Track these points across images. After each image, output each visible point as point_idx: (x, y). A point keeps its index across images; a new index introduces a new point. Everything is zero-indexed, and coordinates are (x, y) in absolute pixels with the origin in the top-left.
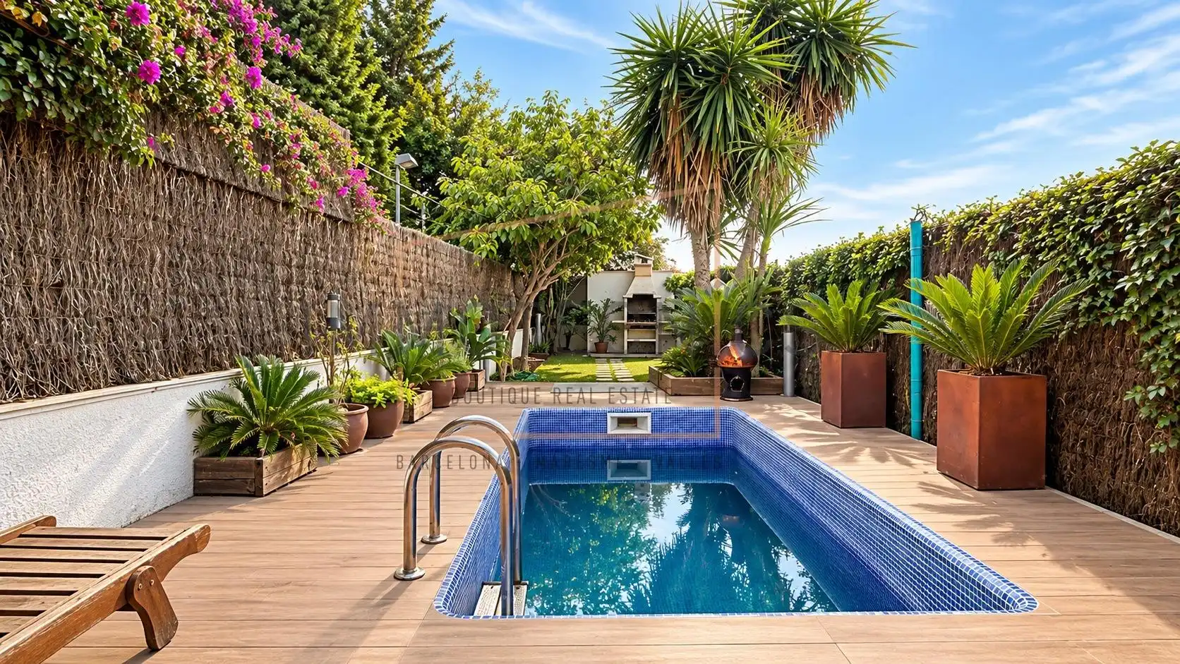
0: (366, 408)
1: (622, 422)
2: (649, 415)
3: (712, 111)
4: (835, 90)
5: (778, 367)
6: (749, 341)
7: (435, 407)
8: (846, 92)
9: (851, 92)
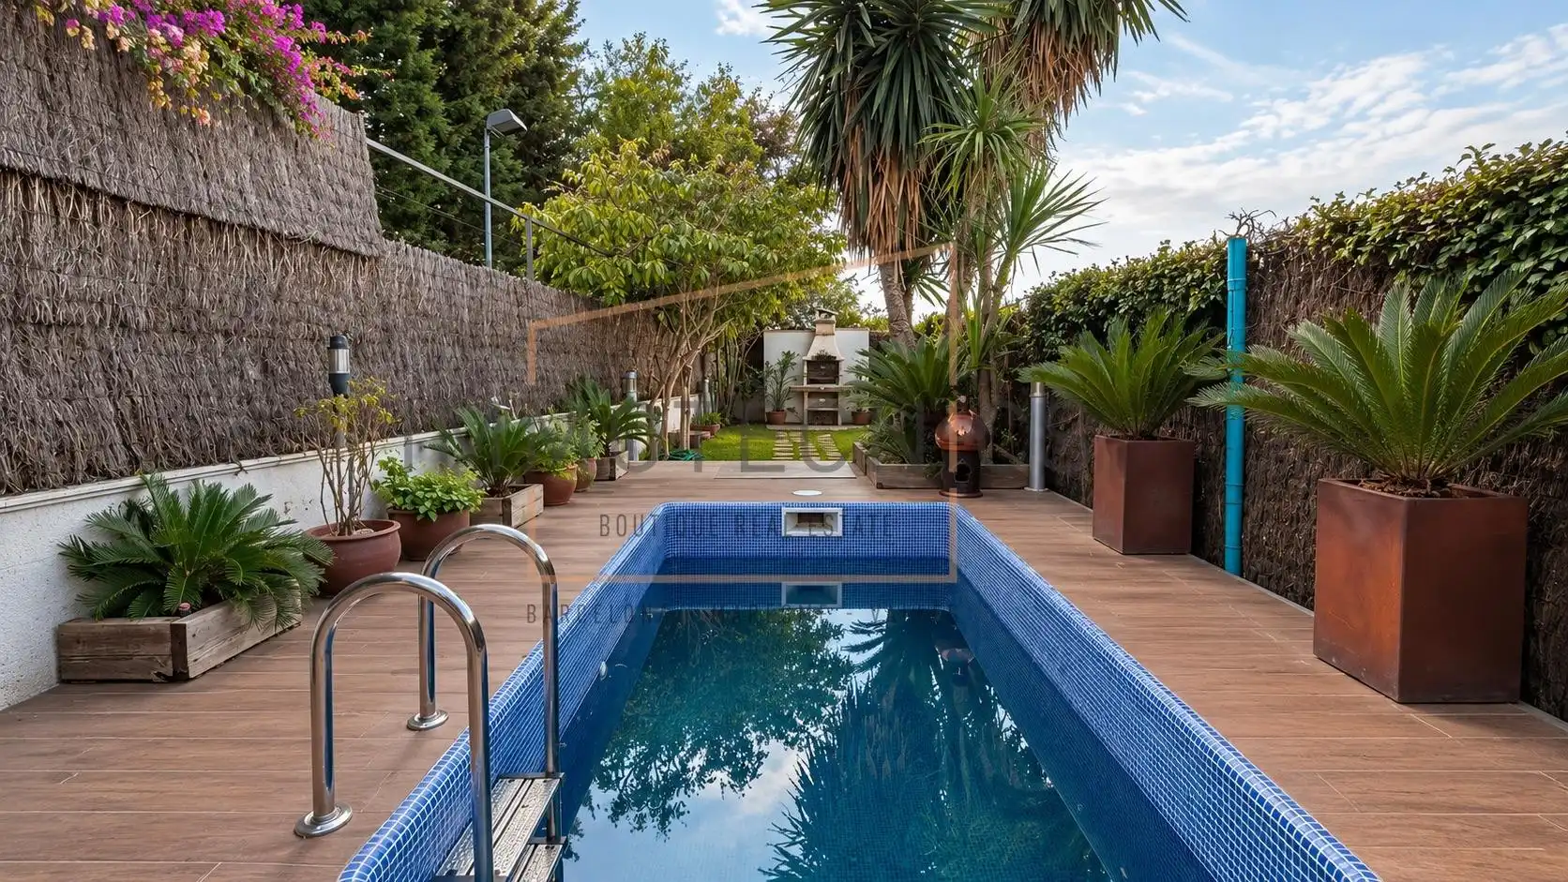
0: (397, 526)
1: (804, 519)
2: (840, 511)
3: (896, 88)
4: (1087, 44)
5: (1023, 446)
6: (978, 410)
7: (547, 505)
8: (1103, 42)
9: (1112, 45)
